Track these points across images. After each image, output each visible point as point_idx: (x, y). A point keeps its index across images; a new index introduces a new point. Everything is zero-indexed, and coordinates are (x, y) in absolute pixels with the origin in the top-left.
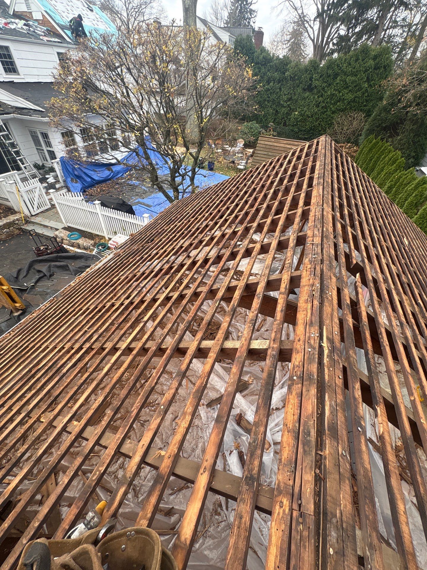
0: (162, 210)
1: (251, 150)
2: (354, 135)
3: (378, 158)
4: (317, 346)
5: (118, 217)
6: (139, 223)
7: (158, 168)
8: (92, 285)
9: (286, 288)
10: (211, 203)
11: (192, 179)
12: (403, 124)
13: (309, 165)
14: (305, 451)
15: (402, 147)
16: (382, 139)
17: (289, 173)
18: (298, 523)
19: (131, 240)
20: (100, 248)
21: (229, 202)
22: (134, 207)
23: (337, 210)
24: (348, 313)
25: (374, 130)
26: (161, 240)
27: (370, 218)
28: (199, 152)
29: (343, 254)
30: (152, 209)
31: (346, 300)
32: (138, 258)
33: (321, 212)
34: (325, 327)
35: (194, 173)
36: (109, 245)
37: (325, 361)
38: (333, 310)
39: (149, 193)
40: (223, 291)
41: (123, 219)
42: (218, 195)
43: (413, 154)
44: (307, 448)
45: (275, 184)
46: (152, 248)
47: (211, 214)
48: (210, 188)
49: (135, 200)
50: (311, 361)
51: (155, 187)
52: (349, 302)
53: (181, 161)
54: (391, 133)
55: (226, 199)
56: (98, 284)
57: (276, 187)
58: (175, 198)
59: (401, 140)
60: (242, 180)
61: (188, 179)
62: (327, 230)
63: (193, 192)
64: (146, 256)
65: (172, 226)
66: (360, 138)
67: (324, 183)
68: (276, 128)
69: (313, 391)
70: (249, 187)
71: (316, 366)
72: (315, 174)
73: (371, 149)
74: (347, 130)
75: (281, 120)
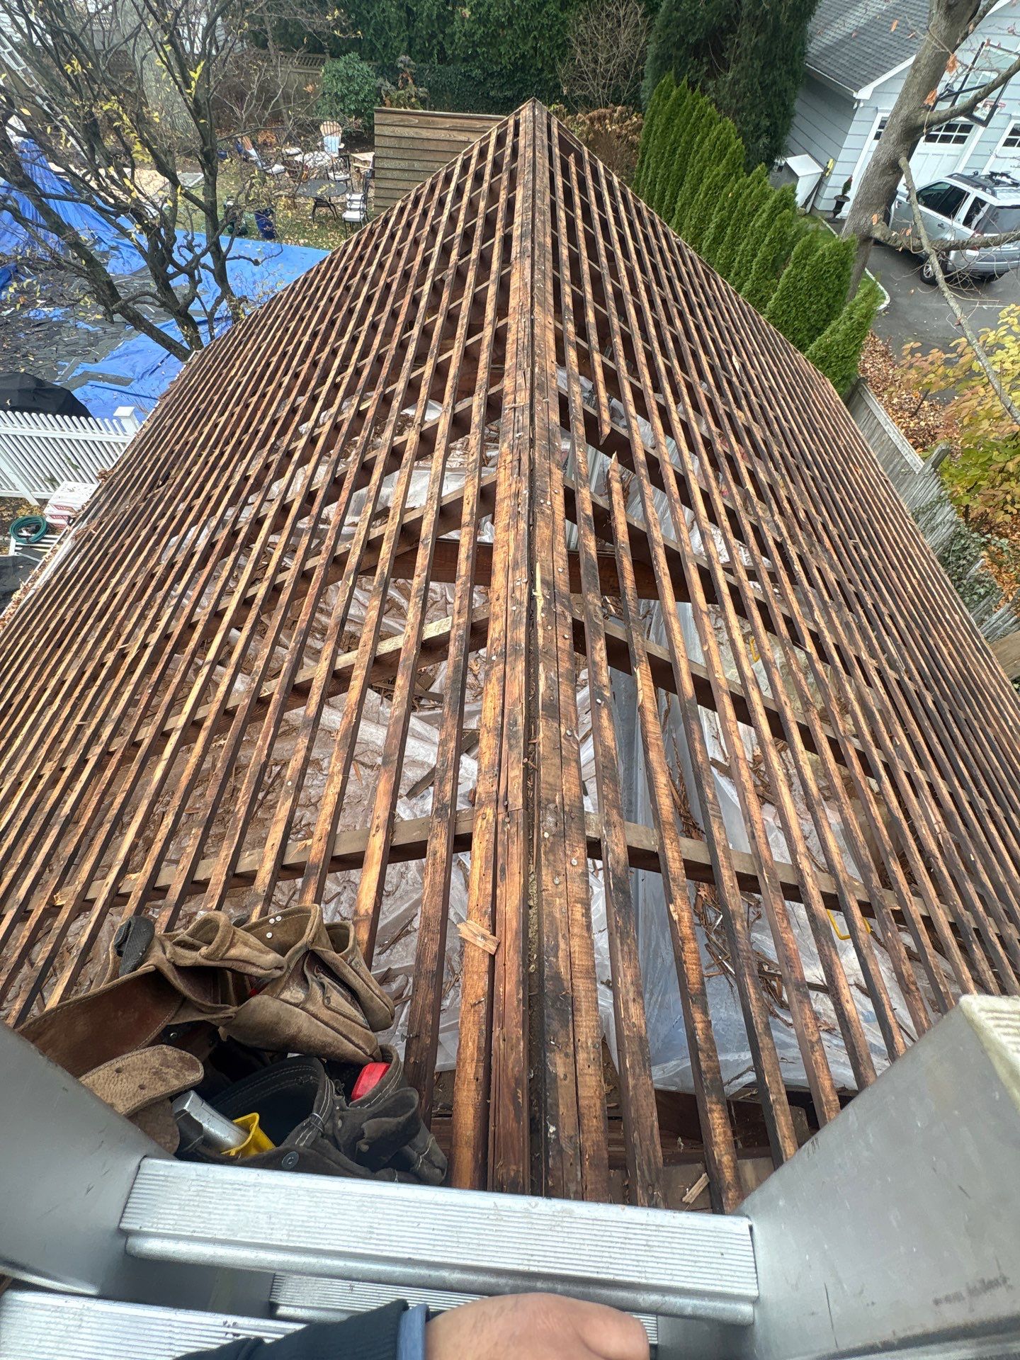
0: (166, 386)
1: (369, 156)
2: (627, 77)
3: (689, 143)
4: (525, 598)
5: (43, 433)
6: (113, 438)
7: (104, 254)
8: (46, 628)
9: (471, 514)
10: (288, 344)
11: (221, 277)
12: (734, 32)
13: (501, 200)
14: (510, 747)
15: (740, 105)
16: (692, 85)
17: (459, 230)
18: (504, 823)
19: (107, 489)
20: (25, 533)
21: (334, 334)
22: (77, 393)
23: (569, 316)
24: (588, 532)
25: (670, 57)
26: (188, 473)
27: (651, 321)
28: (210, 184)
29: (581, 417)
30: (136, 387)
31: (583, 510)
32: (143, 534)
33: (528, 330)
34: (538, 565)
35: (220, 258)
36: (49, 520)
37: (539, 619)
38: (554, 532)
39: (106, 342)
40: (358, 552)
41: (58, 434)
42: (302, 319)
43: (766, 123)
44: (513, 742)
45: (432, 265)
46: (172, 498)
47: (296, 375)
48: (276, 299)
49: (71, 370)
50: (516, 624)
51: (118, 317)
52: (589, 512)
53: (169, 221)
54: (710, 62)
55: (323, 326)
56: (62, 620)
57: (434, 276)
58: (190, 343)
59: (735, 82)
60: (352, 262)
61: (207, 277)
62: (542, 369)
63: (235, 318)
64: (164, 521)
65: (206, 430)
66: (643, 84)
67: (533, 248)
68: (421, 70)
69: (521, 666)
70: (374, 284)
71: (523, 629)
72: (515, 226)
73: (669, 120)
74: (608, 61)
75: (430, 42)
